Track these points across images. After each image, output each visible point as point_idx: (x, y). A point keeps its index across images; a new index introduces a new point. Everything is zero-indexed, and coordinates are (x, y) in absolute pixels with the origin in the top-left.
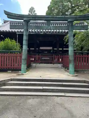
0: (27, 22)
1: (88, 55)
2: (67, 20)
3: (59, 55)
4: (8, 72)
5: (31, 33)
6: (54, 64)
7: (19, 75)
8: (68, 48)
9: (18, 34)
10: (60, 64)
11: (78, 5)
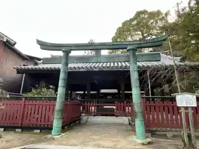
0: (67, 53)
1: (163, 103)
2: (126, 48)
3: (125, 102)
5: (81, 70)
6: (116, 116)
8: (131, 90)
10: (127, 118)
11: (151, 34)
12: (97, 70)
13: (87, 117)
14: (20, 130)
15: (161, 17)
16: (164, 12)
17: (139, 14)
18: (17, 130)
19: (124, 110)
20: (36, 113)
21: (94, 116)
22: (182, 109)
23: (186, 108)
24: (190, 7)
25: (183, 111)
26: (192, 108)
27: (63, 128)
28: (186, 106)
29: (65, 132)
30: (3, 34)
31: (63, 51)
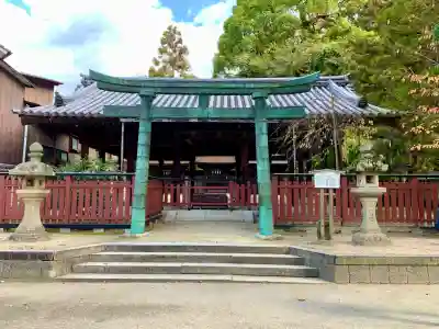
3: (248, 183)
4: (96, 231)
6: (231, 210)
7: (124, 237)
9: (126, 124)
13: (174, 212)
19: (247, 199)
20: (87, 204)
21: (190, 209)
22: (322, 191)
23: (327, 190)
25: (322, 194)
26: (335, 190)
27: (147, 223)
28: (325, 187)
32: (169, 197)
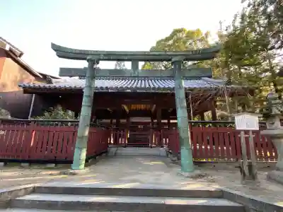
2: (170, 60)
12: (129, 91)
13: (116, 149)
14: (27, 164)
15: (200, 37)
16: (204, 32)
17: (176, 32)
18: (22, 164)
19: (161, 140)
20: (50, 143)
21: (125, 147)
22: (242, 133)
24: (233, 26)
25: (243, 136)
29: (90, 165)
30: (5, 40)
31: (88, 61)
32: (112, 139)
